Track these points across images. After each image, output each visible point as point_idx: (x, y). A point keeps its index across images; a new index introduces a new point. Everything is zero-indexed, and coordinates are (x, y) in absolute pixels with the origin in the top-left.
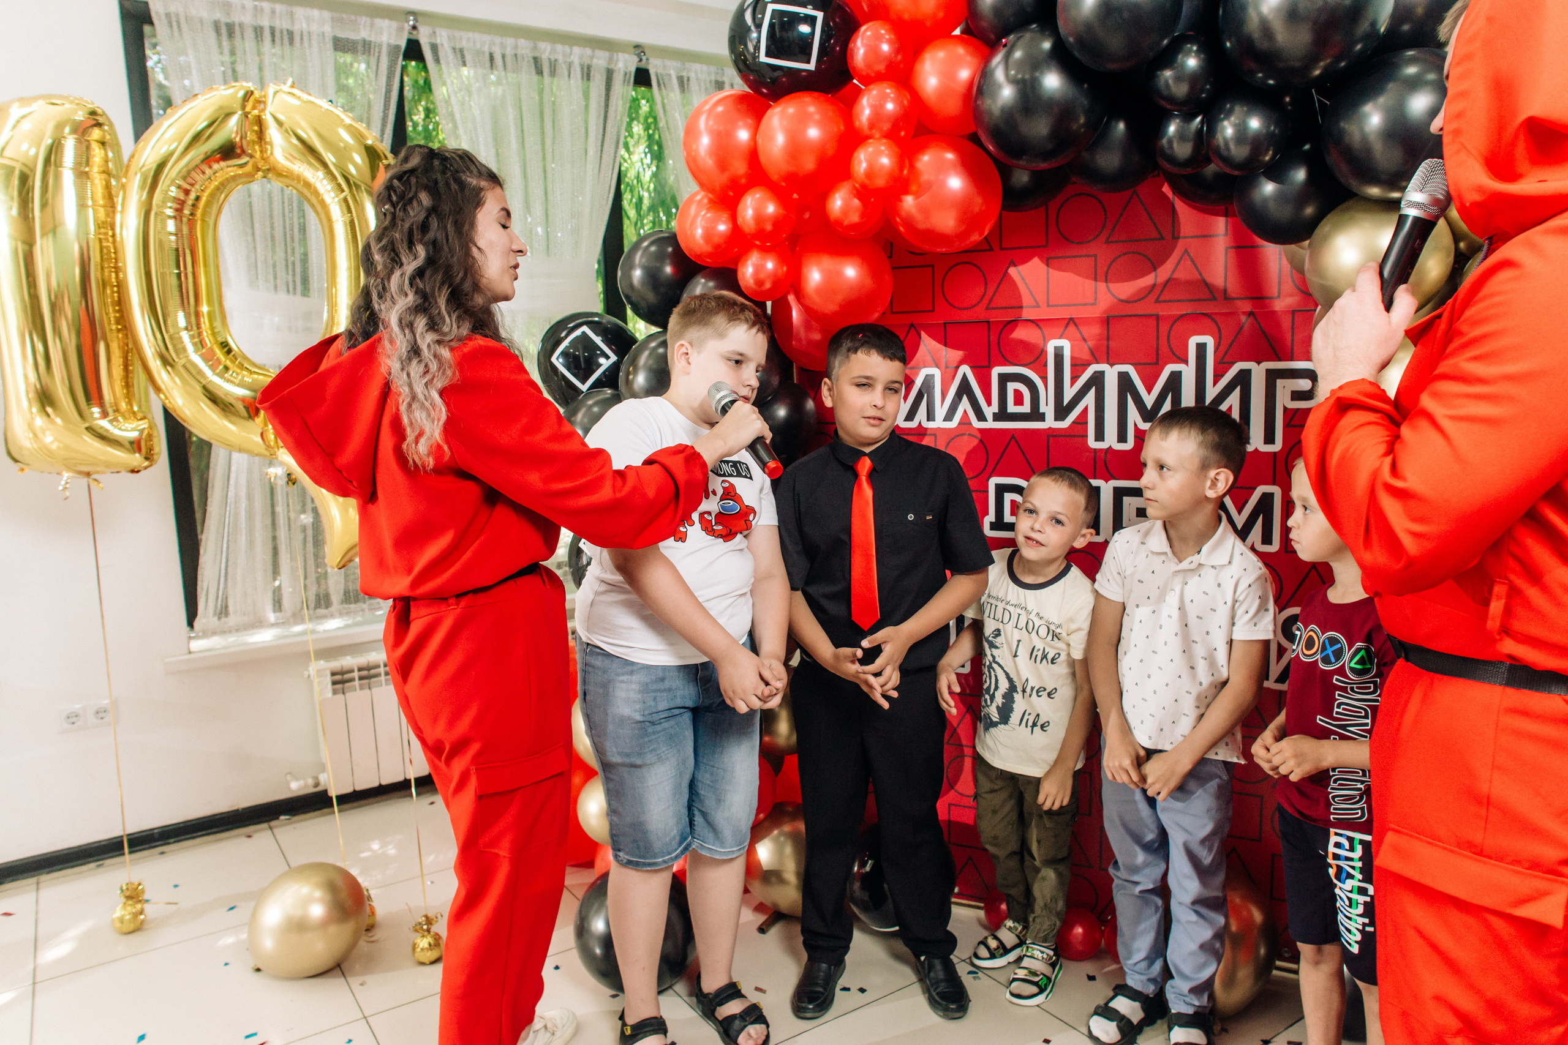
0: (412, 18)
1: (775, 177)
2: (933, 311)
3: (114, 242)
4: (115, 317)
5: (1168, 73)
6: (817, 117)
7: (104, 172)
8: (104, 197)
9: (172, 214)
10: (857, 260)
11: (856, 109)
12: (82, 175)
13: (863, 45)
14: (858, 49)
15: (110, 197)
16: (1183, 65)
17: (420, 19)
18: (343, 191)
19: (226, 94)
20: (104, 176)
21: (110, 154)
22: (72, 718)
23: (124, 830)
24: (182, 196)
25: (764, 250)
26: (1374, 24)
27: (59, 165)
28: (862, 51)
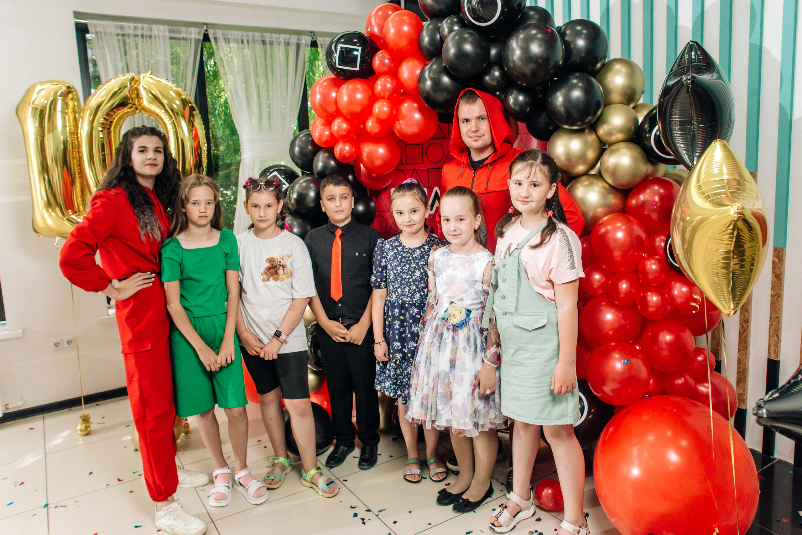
0: (205, 26)
1: (345, 114)
2: (423, 163)
3: (78, 141)
4: (78, 172)
5: (487, 78)
6: (361, 90)
7: (73, 112)
8: (73, 121)
9: (101, 130)
10: (383, 145)
11: (376, 86)
12: (64, 113)
13: (378, 60)
14: (376, 61)
15: (76, 120)
16: (494, 74)
17: (209, 26)
18: (172, 118)
19: (124, 78)
20: (73, 113)
21: (76, 104)
22: (57, 345)
23: (82, 394)
24: (105, 122)
25: (344, 142)
26: (557, 62)
27: (55, 110)
28: (377, 62)
